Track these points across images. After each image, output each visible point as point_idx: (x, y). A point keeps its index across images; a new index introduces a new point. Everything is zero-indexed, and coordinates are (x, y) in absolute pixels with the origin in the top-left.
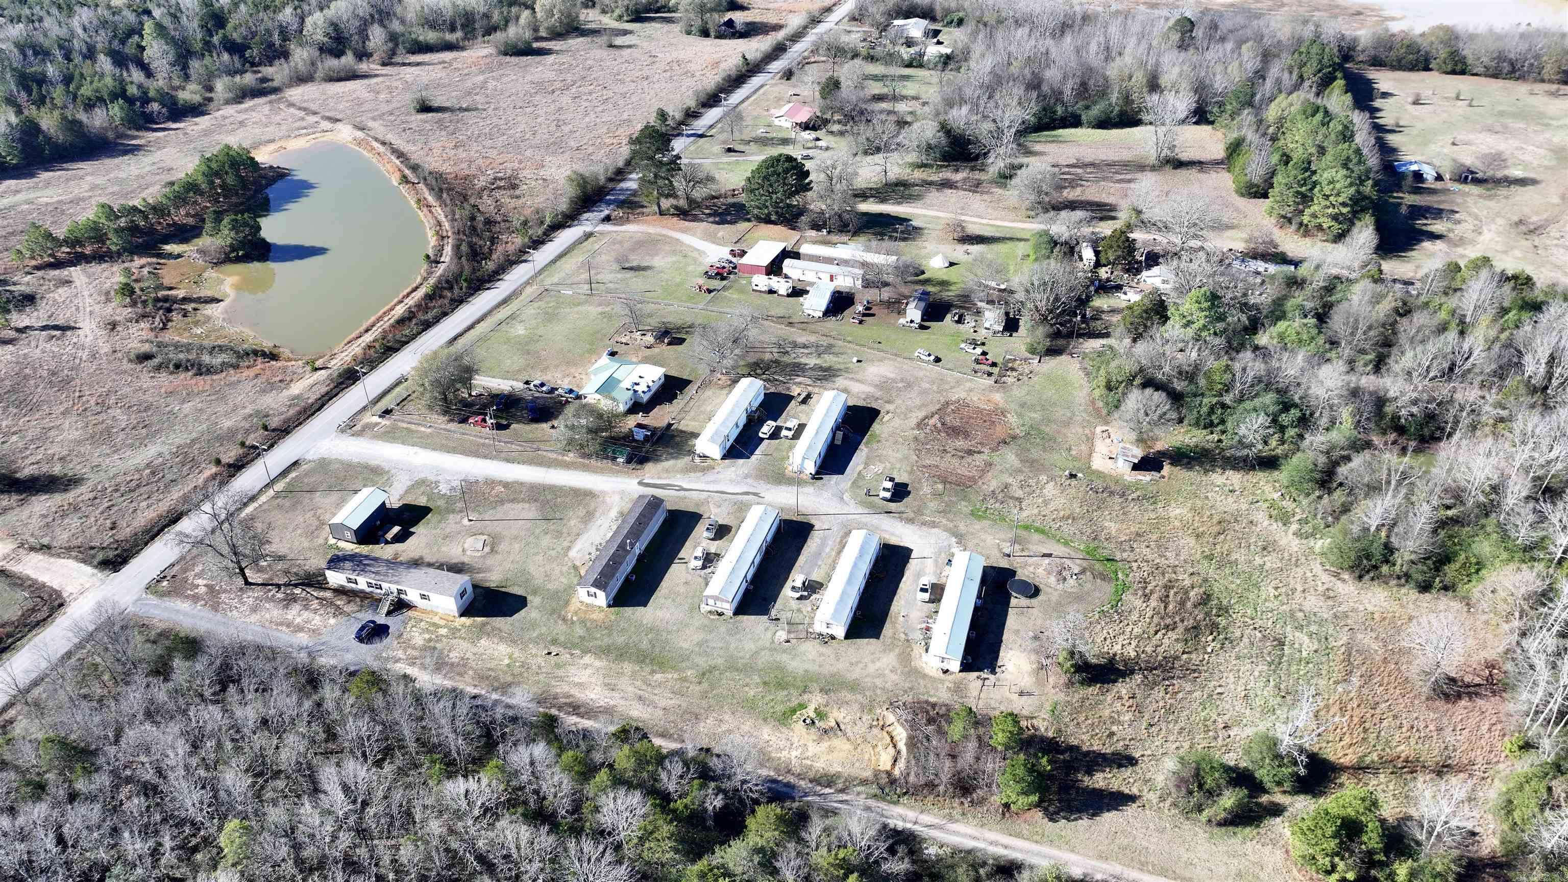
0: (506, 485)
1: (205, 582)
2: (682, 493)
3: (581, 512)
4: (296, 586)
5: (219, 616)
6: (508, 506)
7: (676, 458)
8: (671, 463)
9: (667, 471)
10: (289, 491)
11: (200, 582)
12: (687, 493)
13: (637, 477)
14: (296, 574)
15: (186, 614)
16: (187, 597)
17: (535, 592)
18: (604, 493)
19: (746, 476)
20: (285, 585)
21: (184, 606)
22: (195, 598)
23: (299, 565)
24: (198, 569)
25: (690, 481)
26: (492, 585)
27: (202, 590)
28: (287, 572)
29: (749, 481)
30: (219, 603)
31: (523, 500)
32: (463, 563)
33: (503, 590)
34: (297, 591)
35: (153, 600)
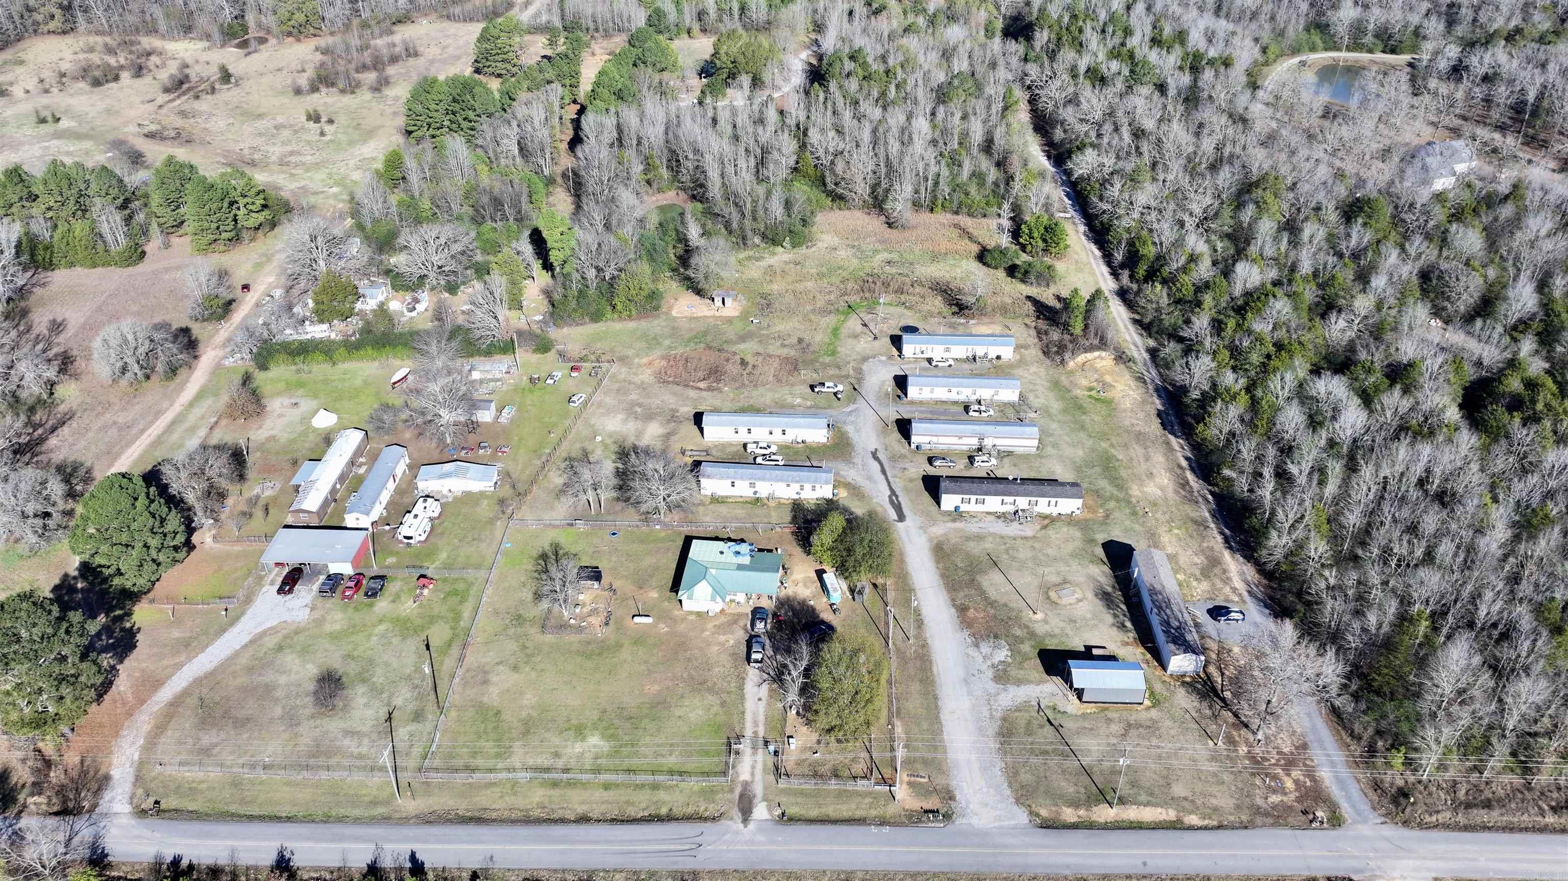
0: (962, 611)
1: (1286, 779)
2: (899, 492)
3: (971, 544)
4: (1223, 700)
5: (1310, 738)
6: (996, 597)
9: (872, 509)
10: (1103, 796)
11: (1289, 784)
13: (893, 526)
14: (1210, 707)
15: (1333, 764)
16: (1313, 779)
17: (1092, 541)
18: (930, 540)
19: (851, 463)
20: (1230, 710)
21: (1325, 775)
22: (1310, 773)
23: (1199, 711)
24: (1275, 799)
25: (879, 492)
26: (1106, 569)
27: (1296, 773)
28: (1215, 716)
29: (855, 459)
30: (1297, 748)
31: (977, 590)
32: (1096, 595)
33: (1105, 560)
34: (1228, 695)
35: (1346, 809)
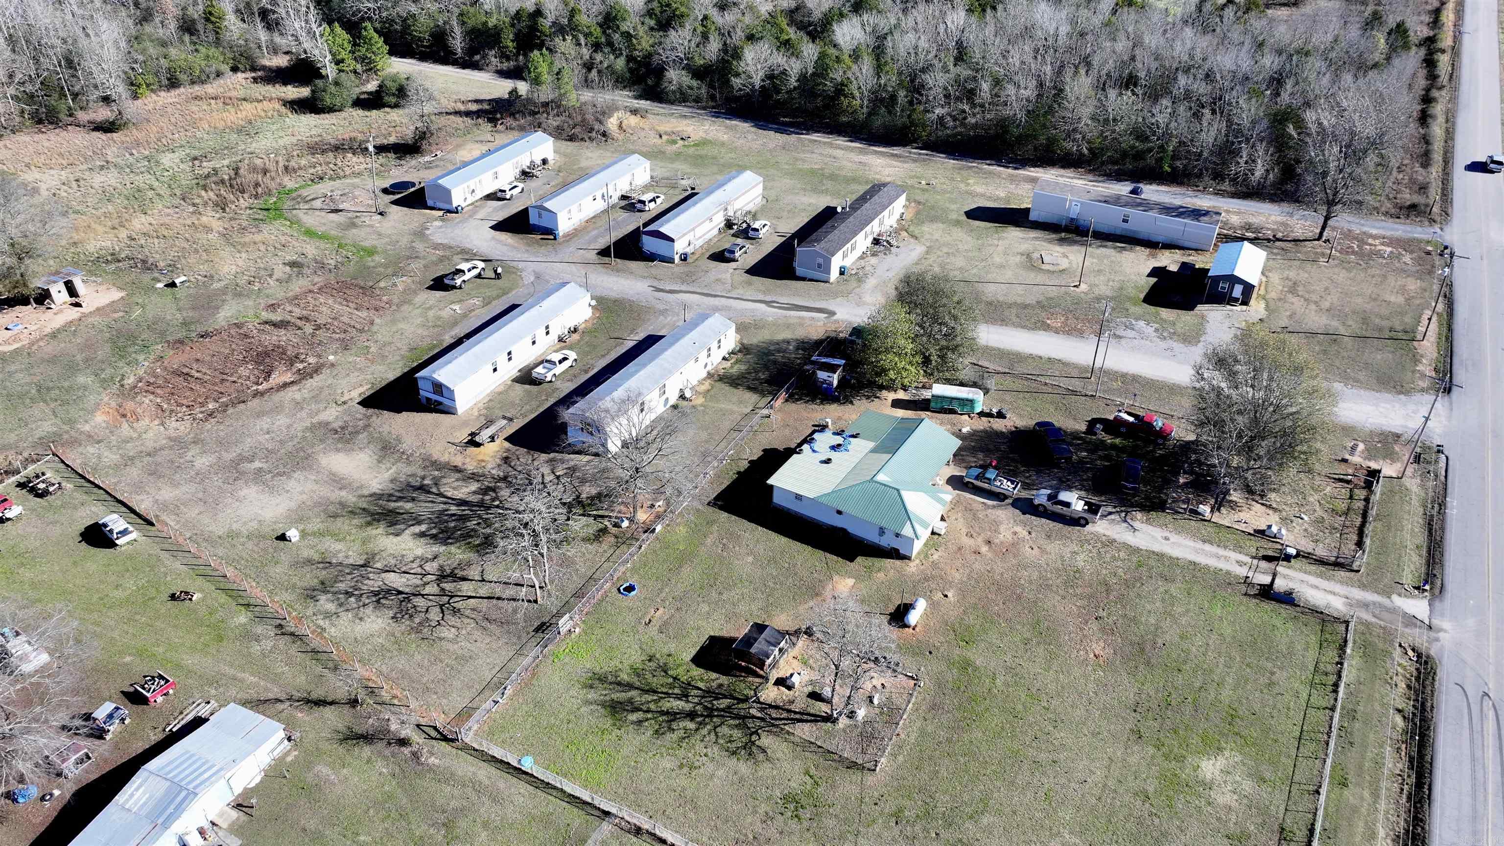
0: (1046, 328)
2: (768, 298)
6: (1031, 300)
7: (771, 343)
8: (781, 336)
9: (788, 326)
12: (761, 297)
13: (837, 321)
17: (959, 221)
19: (664, 312)
25: (753, 310)
26: (1014, 229)
29: (661, 307)
31: (1010, 306)
